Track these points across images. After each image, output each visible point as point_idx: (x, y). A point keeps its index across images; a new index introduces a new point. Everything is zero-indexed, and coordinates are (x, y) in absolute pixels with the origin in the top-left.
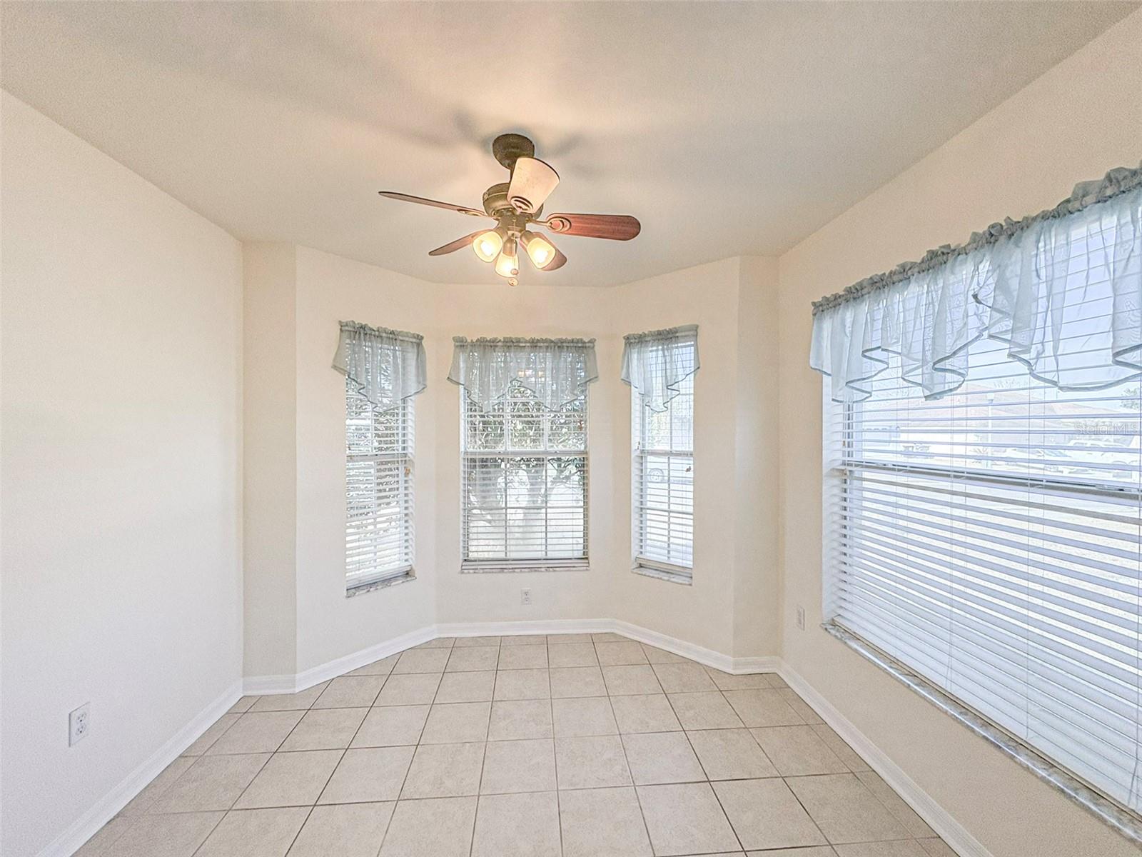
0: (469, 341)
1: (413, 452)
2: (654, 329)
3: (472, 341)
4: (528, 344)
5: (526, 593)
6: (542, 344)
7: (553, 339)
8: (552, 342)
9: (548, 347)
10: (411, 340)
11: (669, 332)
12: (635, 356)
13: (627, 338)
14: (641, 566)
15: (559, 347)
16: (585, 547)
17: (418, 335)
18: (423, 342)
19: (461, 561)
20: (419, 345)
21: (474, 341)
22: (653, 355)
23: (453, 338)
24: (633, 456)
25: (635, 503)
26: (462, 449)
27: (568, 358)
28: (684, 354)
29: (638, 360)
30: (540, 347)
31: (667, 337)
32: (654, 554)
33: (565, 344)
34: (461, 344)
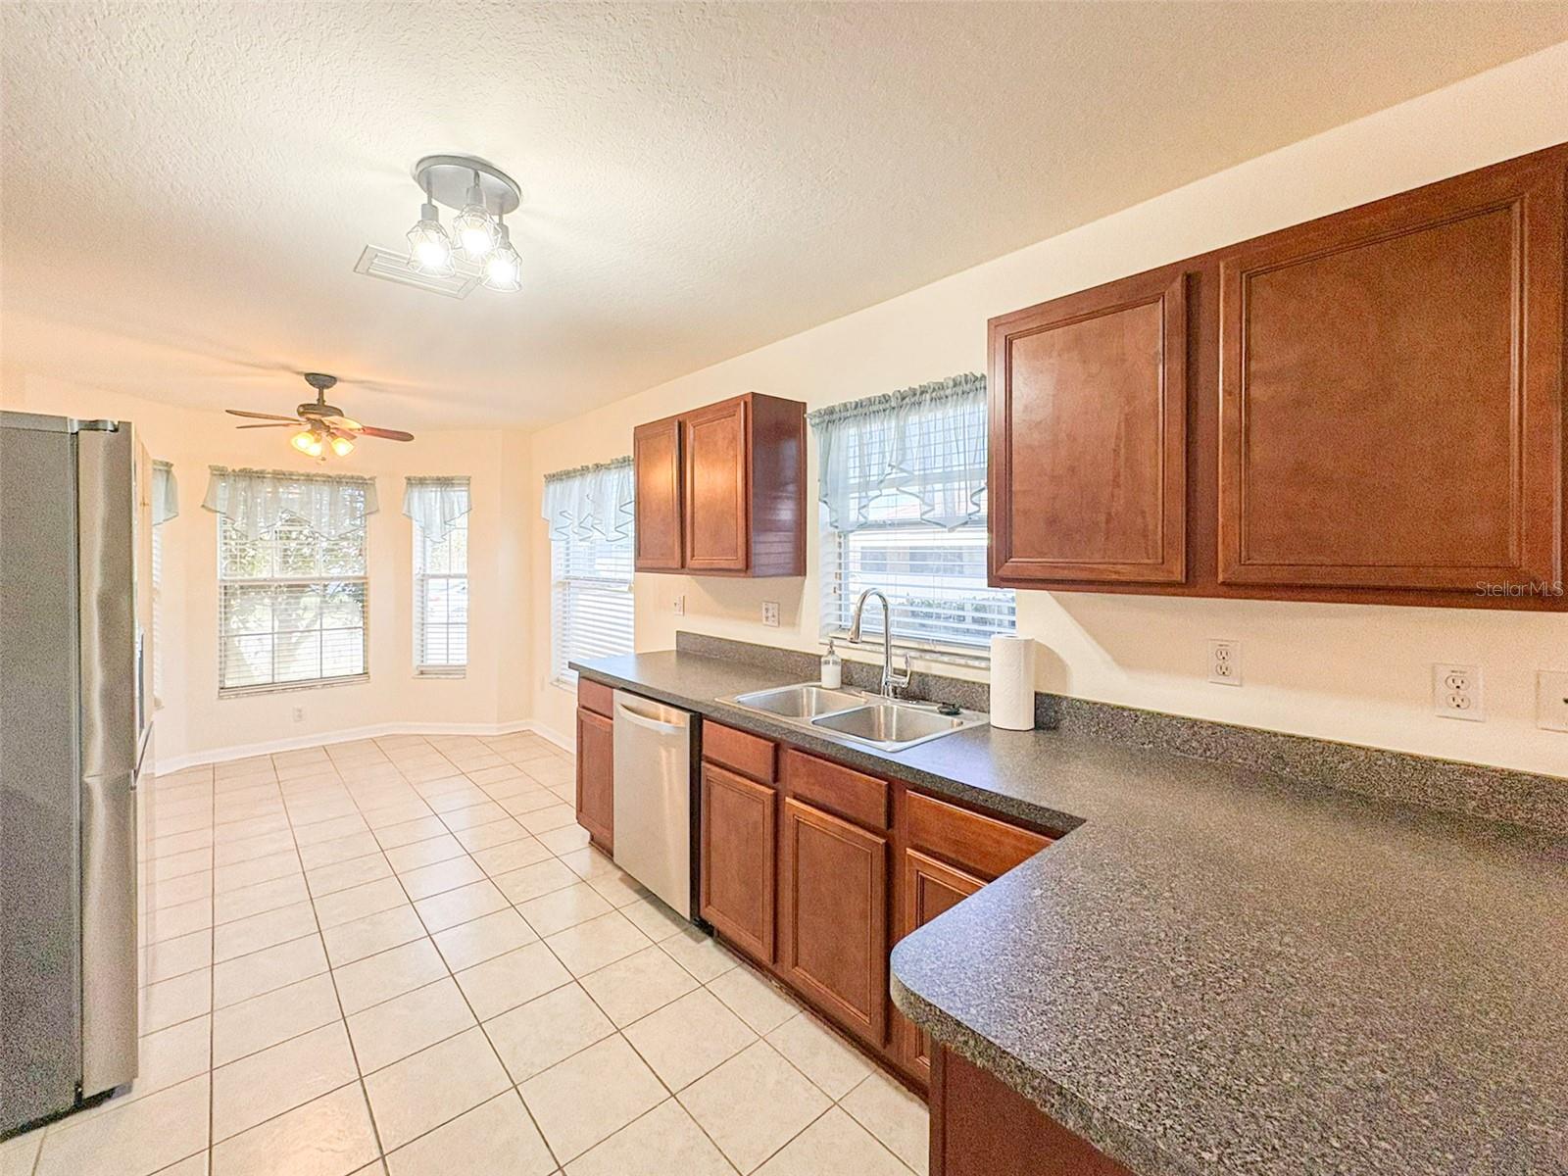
0: (230, 470)
1: (159, 580)
2: (435, 475)
3: (234, 471)
4: (302, 478)
5: (300, 711)
6: (318, 479)
7: (331, 474)
8: (330, 477)
9: (324, 481)
10: (161, 468)
11: (446, 479)
12: (416, 494)
13: (409, 479)
14: (422, 673)
15: (337, 482)
16: (365, 662)
17: (167, 463)
18: (173, 469)
19: (218, 689)
20: (168, 472)
21: (237, 469)
22: (433, 495)
23: (210, 466)
24: (414, 579)
25: (416, 619)
26: (219, 577)
27: (346, 492)
28: (459, 497)
29: (419, 498)
30: (317, 481)
31: (445, 482)
32: (435, 658)
33: (343, 480)
34: (221, 473)
